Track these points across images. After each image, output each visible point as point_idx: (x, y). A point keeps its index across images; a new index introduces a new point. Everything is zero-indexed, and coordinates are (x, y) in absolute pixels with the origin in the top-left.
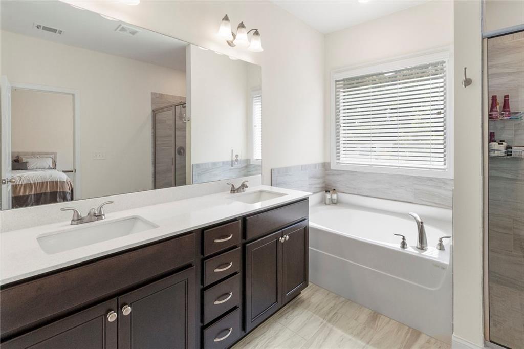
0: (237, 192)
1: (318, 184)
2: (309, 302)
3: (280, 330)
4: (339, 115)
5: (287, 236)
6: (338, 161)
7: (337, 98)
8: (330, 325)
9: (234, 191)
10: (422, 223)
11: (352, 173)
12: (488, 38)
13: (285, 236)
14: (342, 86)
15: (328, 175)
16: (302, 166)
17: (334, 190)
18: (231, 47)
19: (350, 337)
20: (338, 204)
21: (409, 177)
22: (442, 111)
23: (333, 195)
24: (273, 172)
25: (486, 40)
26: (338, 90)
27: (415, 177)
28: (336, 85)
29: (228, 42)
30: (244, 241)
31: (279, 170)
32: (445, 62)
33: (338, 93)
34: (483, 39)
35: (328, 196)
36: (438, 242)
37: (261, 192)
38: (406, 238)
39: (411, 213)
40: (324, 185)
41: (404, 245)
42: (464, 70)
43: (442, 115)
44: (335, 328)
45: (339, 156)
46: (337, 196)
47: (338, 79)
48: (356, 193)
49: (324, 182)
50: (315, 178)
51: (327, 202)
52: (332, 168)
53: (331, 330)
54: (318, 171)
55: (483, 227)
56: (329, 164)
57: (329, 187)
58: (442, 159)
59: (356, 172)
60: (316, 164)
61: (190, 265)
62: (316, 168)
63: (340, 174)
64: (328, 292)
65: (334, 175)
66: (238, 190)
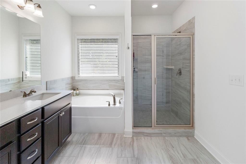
0: (28, 96)
1: (70, 87)
2: (72, 141)
3: (61, 159)
4: (79, 55)
5: (64, 113)
6: (79, 76)
7: (78, 47)
8: (84, 146)
9: (26, 95)
10: (114, 95)
11: (85, 80)
12: (133, 35)
13: (62, 113)
14: (80, 42)
15: (74, 82)
16: (62, 79)
17: (77, 89)
18: (20, 9)
19: (93, 146)
20: (79, 95)
21: (107, 80)
22: (117, 56)
23: (77, 91)
24: (47, 83)
25: (132, 36)
26: (78, 43)
27: (110, 80)
28: (78, 41)
29: (18, 6)
30: (43, 120)
31: (51, 81)
32: (118, 39)
33: (78, 45)
34: (132, 35)
35: (75, 92)
36: (119, 101)
37: (43, 94)
38: (110, 102)
39: (110, 93)
40: (72, 87)
41: (109, 105)
42: (127, 44)
43: (117, 58)
44: (86, 146)
45: (79, 73)
46: (79, 92)
47: (78, 38)
48: (87, 89)
49: (72, 86)
50: (68, 84)
51: (74, 95)
52: (76, 79)
53: (85, 147)
54: (69, 81)
55: (132, 93)
56: (74, 77)
57: (75, 88)
58: (117, 73)
59: (87, 80)
60: (68, 78)
61: (11, 142)
62: (68, 79)
63: (80, 81)
64: (80, 134)
65: (77, 82)
66: (29, 95)
